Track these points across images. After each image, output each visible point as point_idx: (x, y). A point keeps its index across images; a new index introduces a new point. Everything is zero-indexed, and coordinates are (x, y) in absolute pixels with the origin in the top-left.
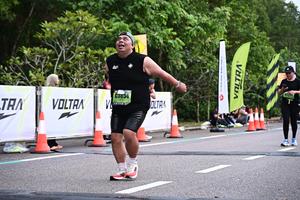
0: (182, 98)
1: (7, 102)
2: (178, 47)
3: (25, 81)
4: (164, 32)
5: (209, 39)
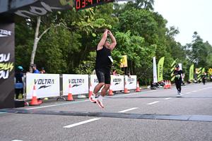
0: (140, 77)
1: (79, 80)
2: (138, 59)
3: (84, 73)
4: (133, 54)
5: (149, 56)
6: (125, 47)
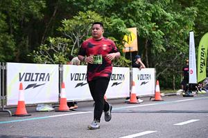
0: (162, 73)
1: (39, 76)
2: (160, 36)
3: (51, 61)
4: (149, 25)
5: (182, 30)
6: (133, 11)
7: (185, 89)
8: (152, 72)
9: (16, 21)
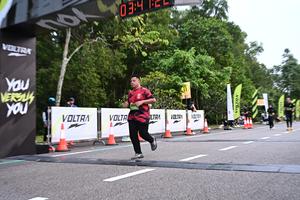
0: (209, 113)
1: (123, 117)
2: (206, 87)
4: (199, 80)
5: (221, 83)
7: (225, 124)
8: (201, 112)
9: (107, 79)
